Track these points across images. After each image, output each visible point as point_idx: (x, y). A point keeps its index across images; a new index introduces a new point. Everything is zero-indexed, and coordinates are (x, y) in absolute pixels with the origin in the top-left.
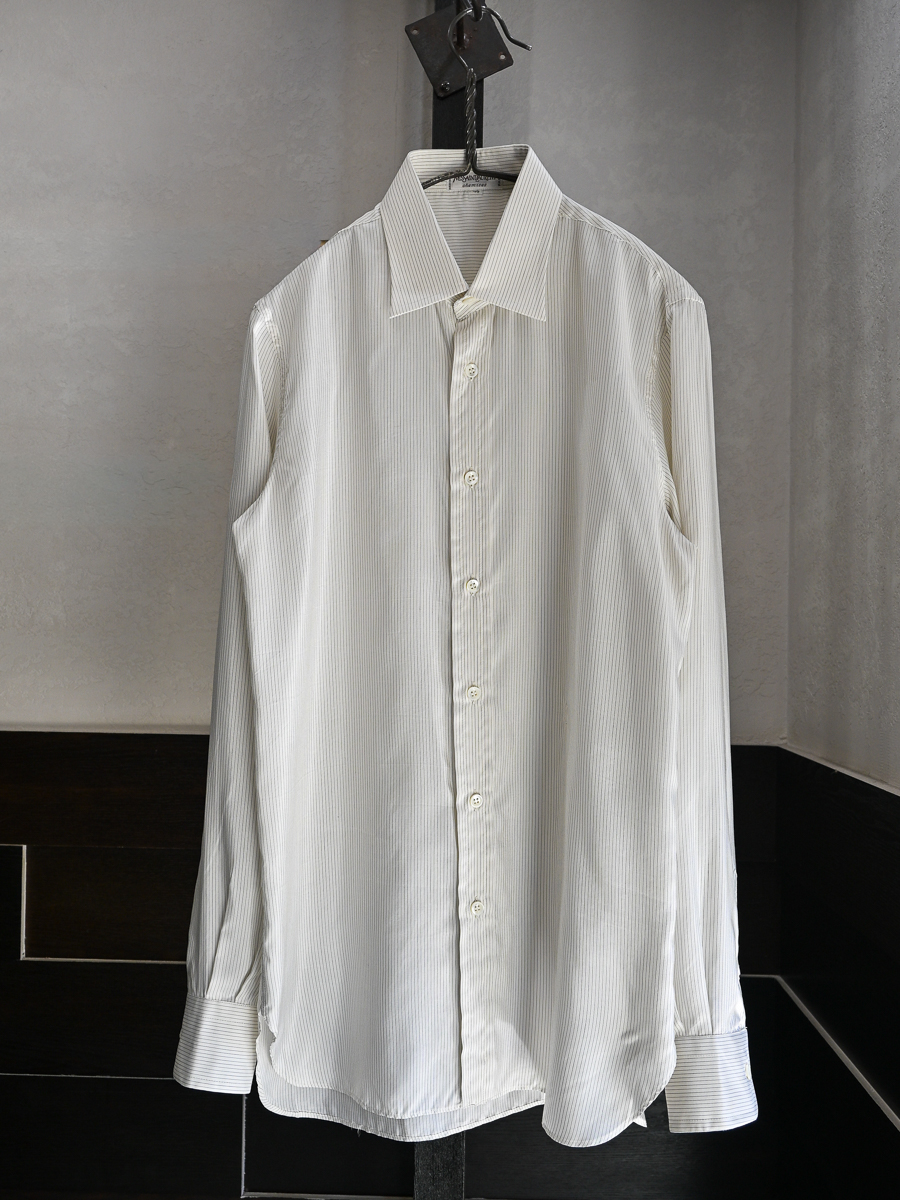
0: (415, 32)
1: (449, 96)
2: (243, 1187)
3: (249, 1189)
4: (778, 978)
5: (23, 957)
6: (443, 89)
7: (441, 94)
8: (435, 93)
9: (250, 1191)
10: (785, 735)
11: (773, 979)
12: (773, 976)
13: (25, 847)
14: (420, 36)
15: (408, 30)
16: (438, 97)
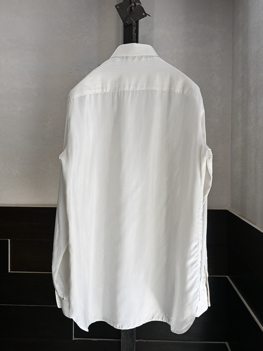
0: (118, 7)
1: (128, 26)
2: (73, 337)
3: (75, 337)
4: (228, 277)
5: (9, 271)
6: (126, 24)
7: (126, 25)
8: (124, 25)
9: (75, 338)
10: (229, 206)
11: (226, 277)
12: (226, 276)
13: (9, 240)
14: (120, 8)
15: (116, 6)
16: (125, 26)
